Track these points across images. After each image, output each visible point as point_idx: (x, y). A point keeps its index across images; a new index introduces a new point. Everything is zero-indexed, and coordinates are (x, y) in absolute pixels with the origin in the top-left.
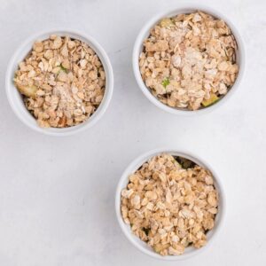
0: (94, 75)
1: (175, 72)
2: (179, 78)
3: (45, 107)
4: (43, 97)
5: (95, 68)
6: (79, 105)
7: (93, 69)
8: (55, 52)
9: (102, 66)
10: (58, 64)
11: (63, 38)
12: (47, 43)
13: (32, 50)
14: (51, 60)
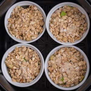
0: (37, 64)
1: (64, 74)
2: (66, 76)
3: (16, 74)
4: (16, 69)
5: (38, 62)
6: (29, 75)
7: (37, 62)
8: (23, 52)
9: (40, 61)
10: (23, 57)
11: (27, 47)
12: (20, 48)
13: (14, 50)
14: (21, 56)
